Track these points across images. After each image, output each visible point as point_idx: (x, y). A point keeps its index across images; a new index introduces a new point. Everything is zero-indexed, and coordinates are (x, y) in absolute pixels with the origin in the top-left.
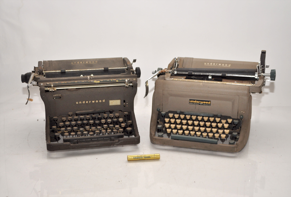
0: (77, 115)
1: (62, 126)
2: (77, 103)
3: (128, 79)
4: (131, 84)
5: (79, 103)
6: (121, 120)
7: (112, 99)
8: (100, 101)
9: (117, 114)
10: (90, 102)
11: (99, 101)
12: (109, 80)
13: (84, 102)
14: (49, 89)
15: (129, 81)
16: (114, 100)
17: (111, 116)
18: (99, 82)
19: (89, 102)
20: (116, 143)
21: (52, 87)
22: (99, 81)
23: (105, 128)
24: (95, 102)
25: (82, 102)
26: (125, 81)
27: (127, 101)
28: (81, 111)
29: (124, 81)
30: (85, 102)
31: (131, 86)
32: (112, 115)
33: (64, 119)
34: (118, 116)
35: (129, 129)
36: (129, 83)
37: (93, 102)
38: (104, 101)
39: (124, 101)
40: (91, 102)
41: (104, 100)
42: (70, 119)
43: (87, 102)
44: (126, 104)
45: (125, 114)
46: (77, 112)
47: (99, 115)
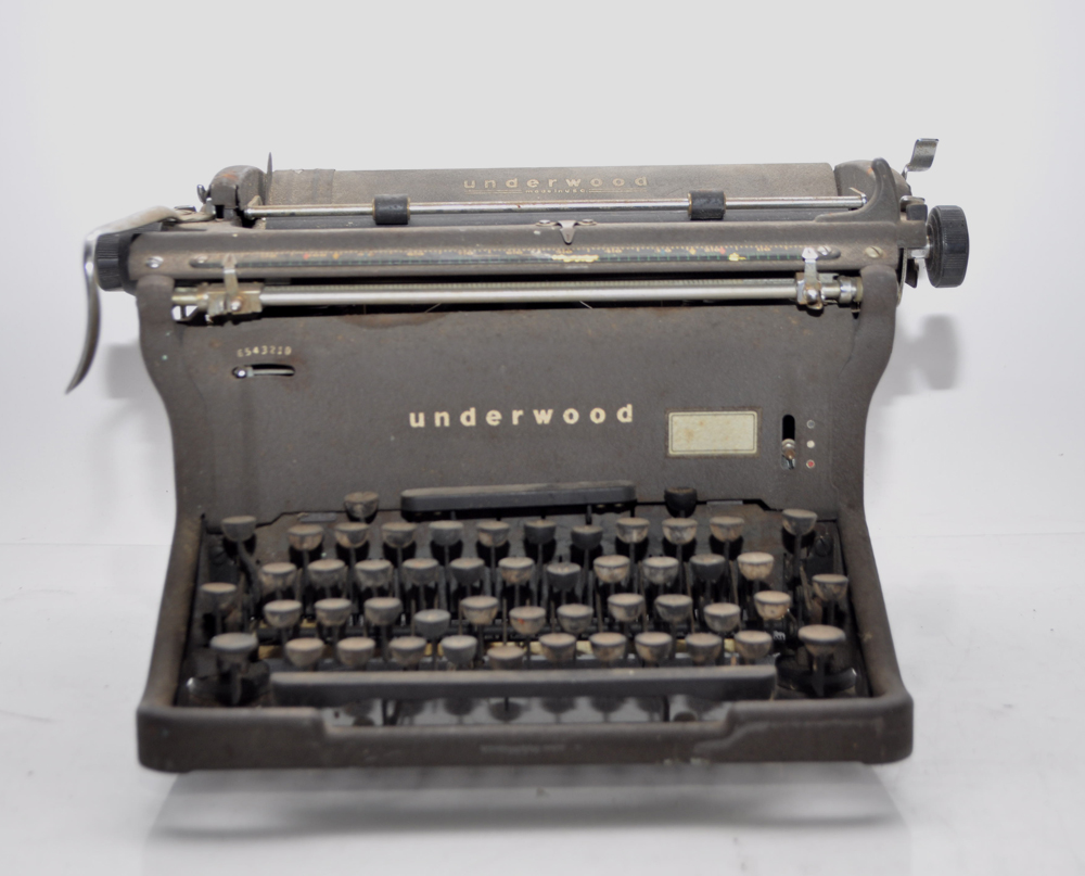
0: (410, 513)
1: (279, 583)
2: (417, 421)
3: (824, 249)
4: (848, 289)
5: (430, 420)
6: (755, 562)
7: (687, 407)
8: (598, 416)
9: (725, 523)
10: (516, 415)
11: (585, 416)
12: (668, 251)
13: (468, 418)
14: (205, 297)
15: (832, 264)
16: (710, 409)
17: (673, 529)
18: (595, 257)
19: (507, 417)
20: (704, 737)
21: (227, 281)
22: (591, 254)
23: (619, 615)
24: (557, 417)
25: (455, 418)
26: (798, 263)
27: (810, 424)
28: (442, 484)
29: (793, 258)
30: (481, 417)
31: (843, 305)
32: (684, 529)
33: (303, 538)
34: (733, 536)
35: (820, 634)
36: (829, 277)
37: (543, 417)
38: (625, 414)
39: (789, 427)
40: (528, 419)
41: (629, 409)
42: (353, 536)
43: (493, 418)
44: (800, 447)
45: (790, 519)
46: (408, 493)
47: (589, 522)
